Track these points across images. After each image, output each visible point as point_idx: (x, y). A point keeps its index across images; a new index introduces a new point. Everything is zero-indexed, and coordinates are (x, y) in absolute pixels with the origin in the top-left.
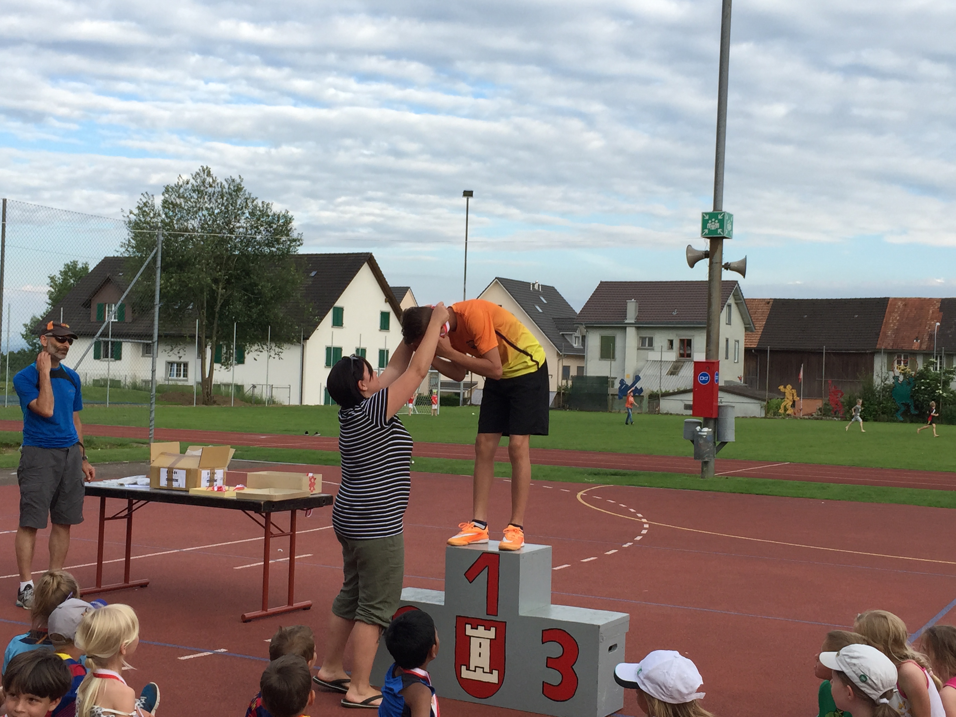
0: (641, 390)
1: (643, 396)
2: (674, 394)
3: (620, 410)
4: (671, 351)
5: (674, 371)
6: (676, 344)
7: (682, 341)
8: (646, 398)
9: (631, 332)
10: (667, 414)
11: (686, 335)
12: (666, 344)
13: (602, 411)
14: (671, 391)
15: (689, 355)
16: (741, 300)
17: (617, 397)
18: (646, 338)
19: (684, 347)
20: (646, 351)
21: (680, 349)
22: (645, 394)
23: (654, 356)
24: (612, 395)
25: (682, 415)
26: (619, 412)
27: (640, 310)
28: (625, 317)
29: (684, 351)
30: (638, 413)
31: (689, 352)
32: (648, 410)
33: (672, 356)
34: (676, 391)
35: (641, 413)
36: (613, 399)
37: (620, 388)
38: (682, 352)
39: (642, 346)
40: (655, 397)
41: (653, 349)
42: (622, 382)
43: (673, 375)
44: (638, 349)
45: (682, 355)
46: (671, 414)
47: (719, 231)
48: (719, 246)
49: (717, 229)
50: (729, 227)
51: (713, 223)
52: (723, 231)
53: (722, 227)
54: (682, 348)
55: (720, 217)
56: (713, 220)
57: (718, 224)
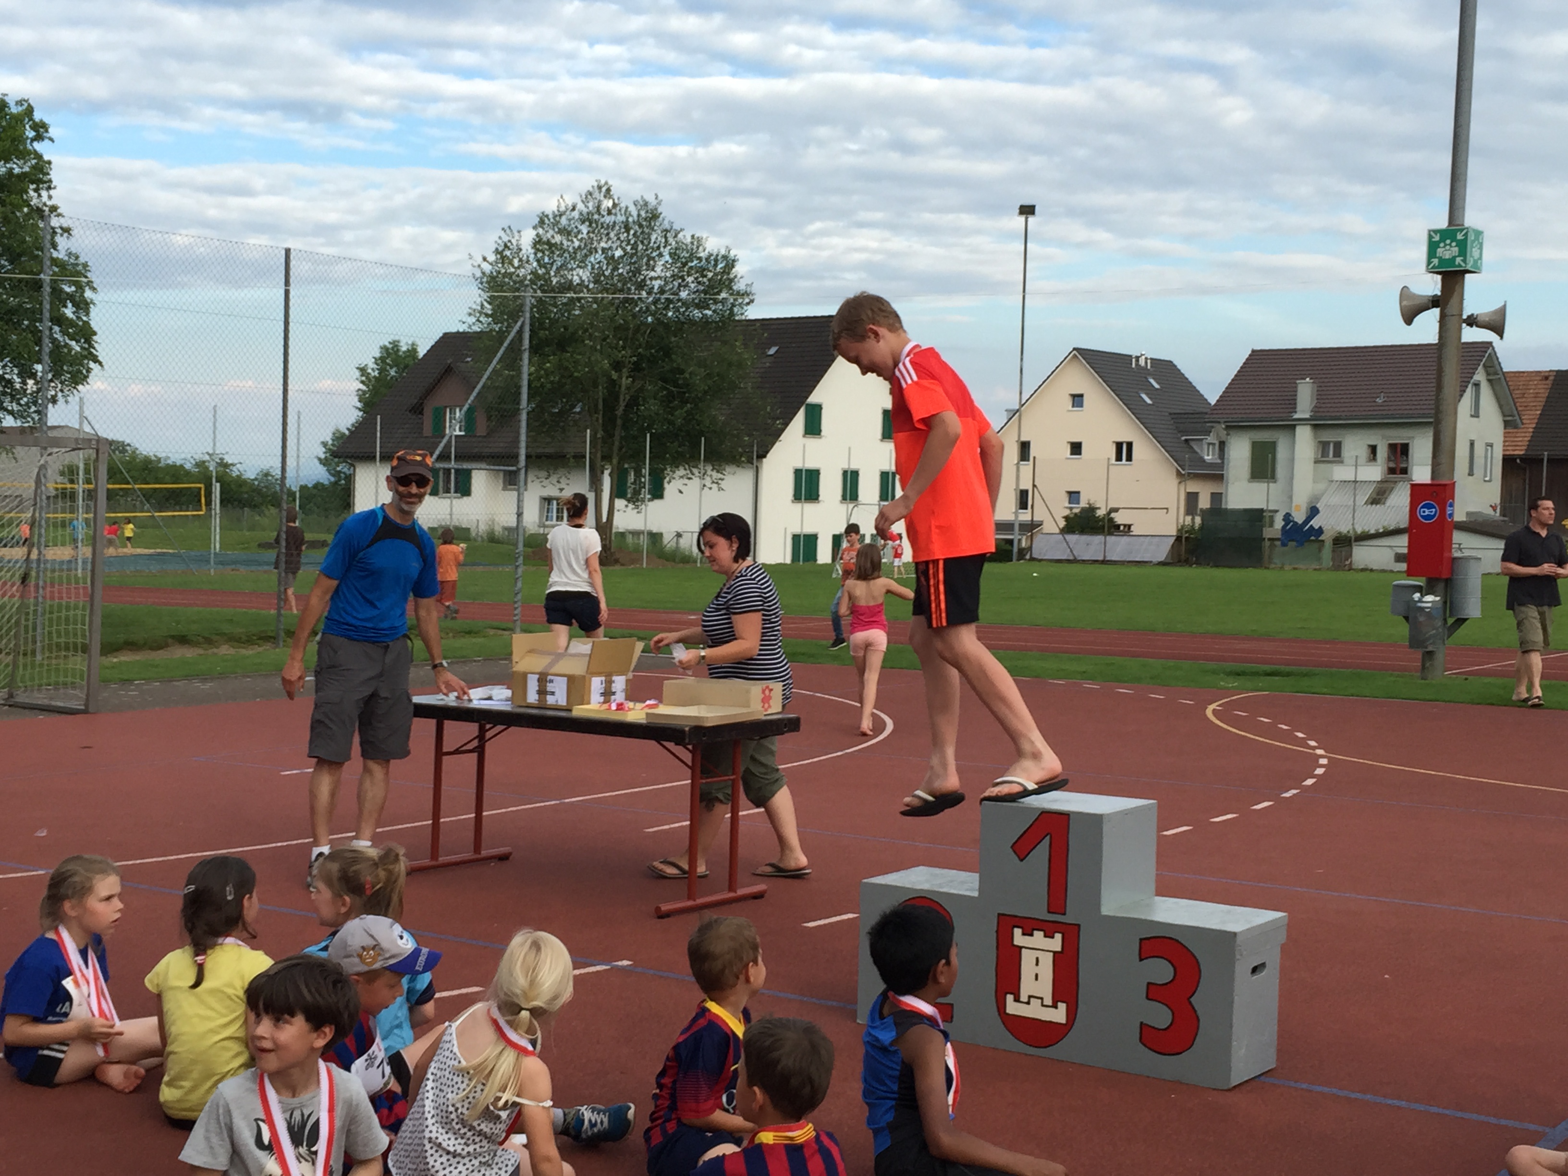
0: (1320, 531)
1: (1323, 541)
2: (1377, 536)
3: (1283, 564)
4: (1374, 463)
5: (1378, 498)
6: (1382, 452)
7: (1392, 447)
8: (1328, 544)
9: (1304, 434)
10: (1363, 570)
11: (1399, 436)
12: (1364, 453)
13: (1254, 567)
14: (1372, 531)
15: (1405, 471)
16: (1496, 374)
17: (1278, 543)
18: (1328, 443)
19: (1396, 458)
20: (1329, 465)
21: (1389, 459)
22: (1327, 537)
23: (1342, 472)
24: (1269, 539)
25: (1392, 571)
26: (1282, 568)
27: (1321, 396)
28: (1294, 409)
29: (1396, 463)
30: (1315, 570)
31: (1404, 465)
32: (1331, 564)
33: (1374, 473)
34: (1381, 531)
35: (1320, 569)
36: (1272, 546)
37: (1284, 527)
38: (1392, 465)
39: (1322, 457)
40: (1344, 542)
41: (1342, 462)
42: (1287, 518)
43: (1377, 504)
44: (1315, 462)
45: (1391, 471)
46: (1372, 570)
47: (1459, 260)
48: (1457, 287)
49: (1454, 258)
50: (1476, 253)
51: (1448, 247)
52: (1464, 261)
53: (1463, 253)
54: (1393, 458)
55: (1460, 237)
56: (1448, 242)
57: (1457, 249)
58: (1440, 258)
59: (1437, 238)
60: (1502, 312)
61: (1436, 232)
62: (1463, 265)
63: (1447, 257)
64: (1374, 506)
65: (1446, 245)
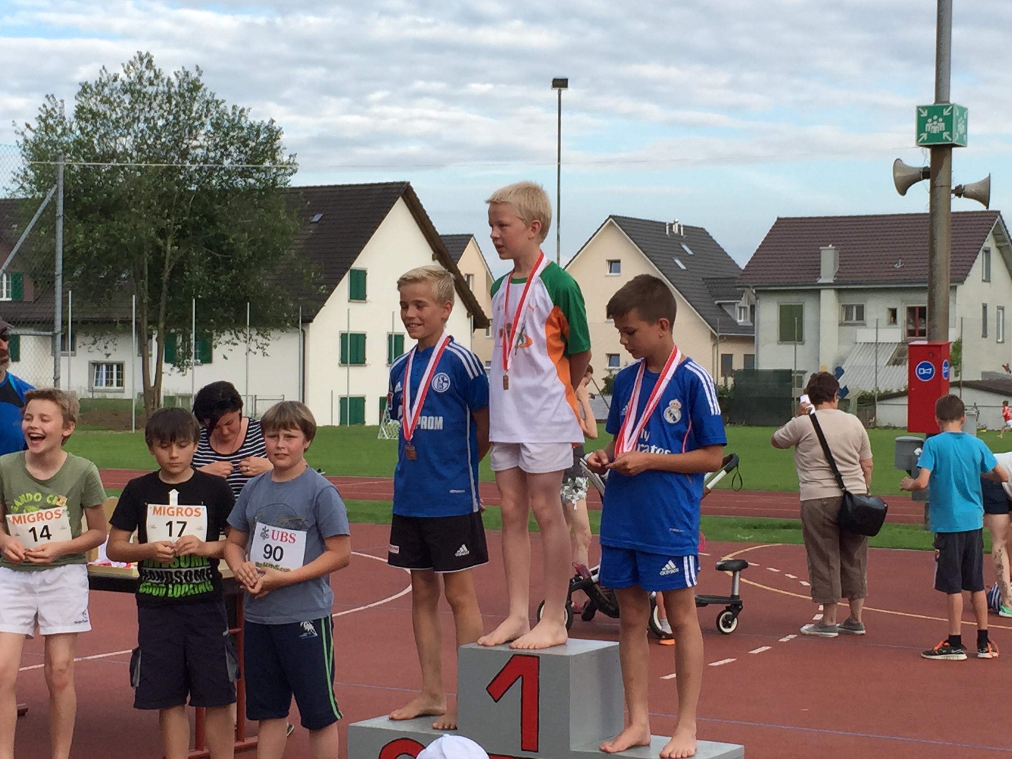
0: (846, 390)
1: (849, 400)
2: (899, 395)
4: (895, 326)
5: (899, 358)
6: (902, 315)
7: (911, 310)
8: (854, 403)
9: (828, 298)
10: (887, 428)
11: (916, 300)
12: (885, 316)
14: (895, 391)
15: (923, 333)
16: (1005, 241)
18: (852, 306)
19: (914, 321)
20: (854, 328)
21: (908, 322)
22: (852, 396)
23: (865, 335)
27: (843, 262)
28: (818, 275)
29: (915, 326)
31: (922, 328)
33: (895, 335)
34: (903, 390)
38: (911, 327)
39: (846, 319)
40: (869, 401)
41: (864, 325)
43: (898, 365)
44: (840, 325)
45: (911, 332)
46: (895, 428)
47: (945, 135)
48: (945, 162)
49: (941, 132)
50: (961, 128)
51: (935, 123)
52: (951, 136)
53: (949, 127)
54: (911, 321)
55: (946, 113)
56: (935, 117)
57: (943, 124)
58: (929, 133)
59: (925, 114)
60: (987, 183)
61: (924, 108)
62: (950, 139)
63: (935, 132)
64: (896, 366)
65: (933, 121)
